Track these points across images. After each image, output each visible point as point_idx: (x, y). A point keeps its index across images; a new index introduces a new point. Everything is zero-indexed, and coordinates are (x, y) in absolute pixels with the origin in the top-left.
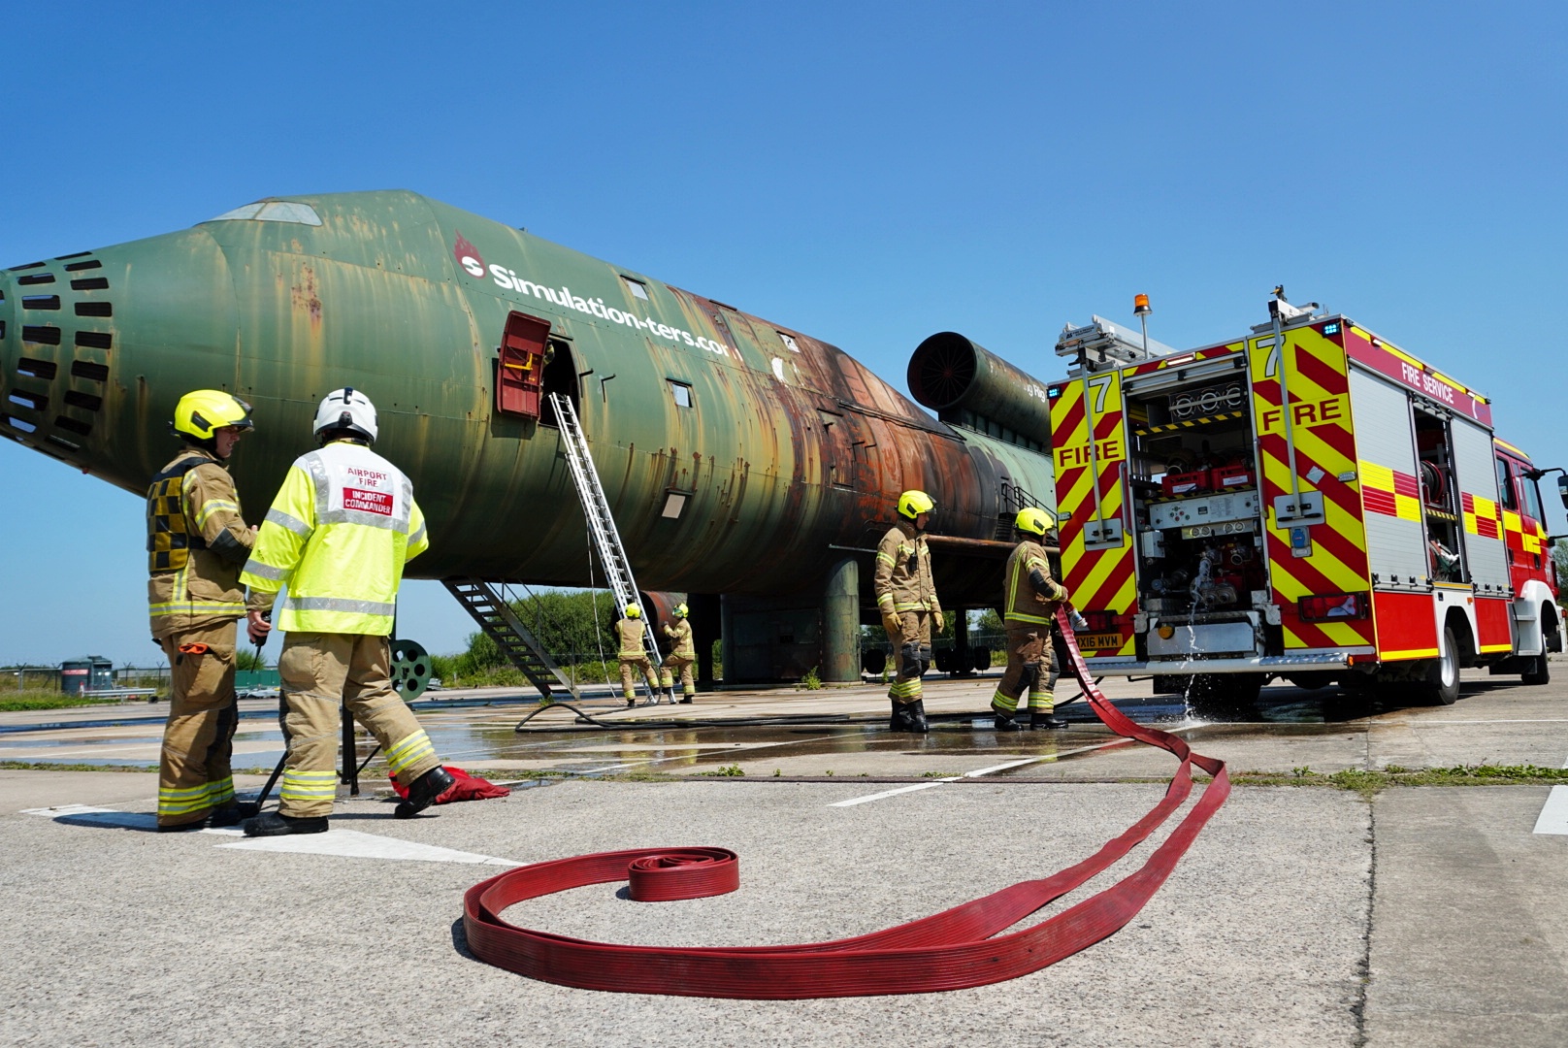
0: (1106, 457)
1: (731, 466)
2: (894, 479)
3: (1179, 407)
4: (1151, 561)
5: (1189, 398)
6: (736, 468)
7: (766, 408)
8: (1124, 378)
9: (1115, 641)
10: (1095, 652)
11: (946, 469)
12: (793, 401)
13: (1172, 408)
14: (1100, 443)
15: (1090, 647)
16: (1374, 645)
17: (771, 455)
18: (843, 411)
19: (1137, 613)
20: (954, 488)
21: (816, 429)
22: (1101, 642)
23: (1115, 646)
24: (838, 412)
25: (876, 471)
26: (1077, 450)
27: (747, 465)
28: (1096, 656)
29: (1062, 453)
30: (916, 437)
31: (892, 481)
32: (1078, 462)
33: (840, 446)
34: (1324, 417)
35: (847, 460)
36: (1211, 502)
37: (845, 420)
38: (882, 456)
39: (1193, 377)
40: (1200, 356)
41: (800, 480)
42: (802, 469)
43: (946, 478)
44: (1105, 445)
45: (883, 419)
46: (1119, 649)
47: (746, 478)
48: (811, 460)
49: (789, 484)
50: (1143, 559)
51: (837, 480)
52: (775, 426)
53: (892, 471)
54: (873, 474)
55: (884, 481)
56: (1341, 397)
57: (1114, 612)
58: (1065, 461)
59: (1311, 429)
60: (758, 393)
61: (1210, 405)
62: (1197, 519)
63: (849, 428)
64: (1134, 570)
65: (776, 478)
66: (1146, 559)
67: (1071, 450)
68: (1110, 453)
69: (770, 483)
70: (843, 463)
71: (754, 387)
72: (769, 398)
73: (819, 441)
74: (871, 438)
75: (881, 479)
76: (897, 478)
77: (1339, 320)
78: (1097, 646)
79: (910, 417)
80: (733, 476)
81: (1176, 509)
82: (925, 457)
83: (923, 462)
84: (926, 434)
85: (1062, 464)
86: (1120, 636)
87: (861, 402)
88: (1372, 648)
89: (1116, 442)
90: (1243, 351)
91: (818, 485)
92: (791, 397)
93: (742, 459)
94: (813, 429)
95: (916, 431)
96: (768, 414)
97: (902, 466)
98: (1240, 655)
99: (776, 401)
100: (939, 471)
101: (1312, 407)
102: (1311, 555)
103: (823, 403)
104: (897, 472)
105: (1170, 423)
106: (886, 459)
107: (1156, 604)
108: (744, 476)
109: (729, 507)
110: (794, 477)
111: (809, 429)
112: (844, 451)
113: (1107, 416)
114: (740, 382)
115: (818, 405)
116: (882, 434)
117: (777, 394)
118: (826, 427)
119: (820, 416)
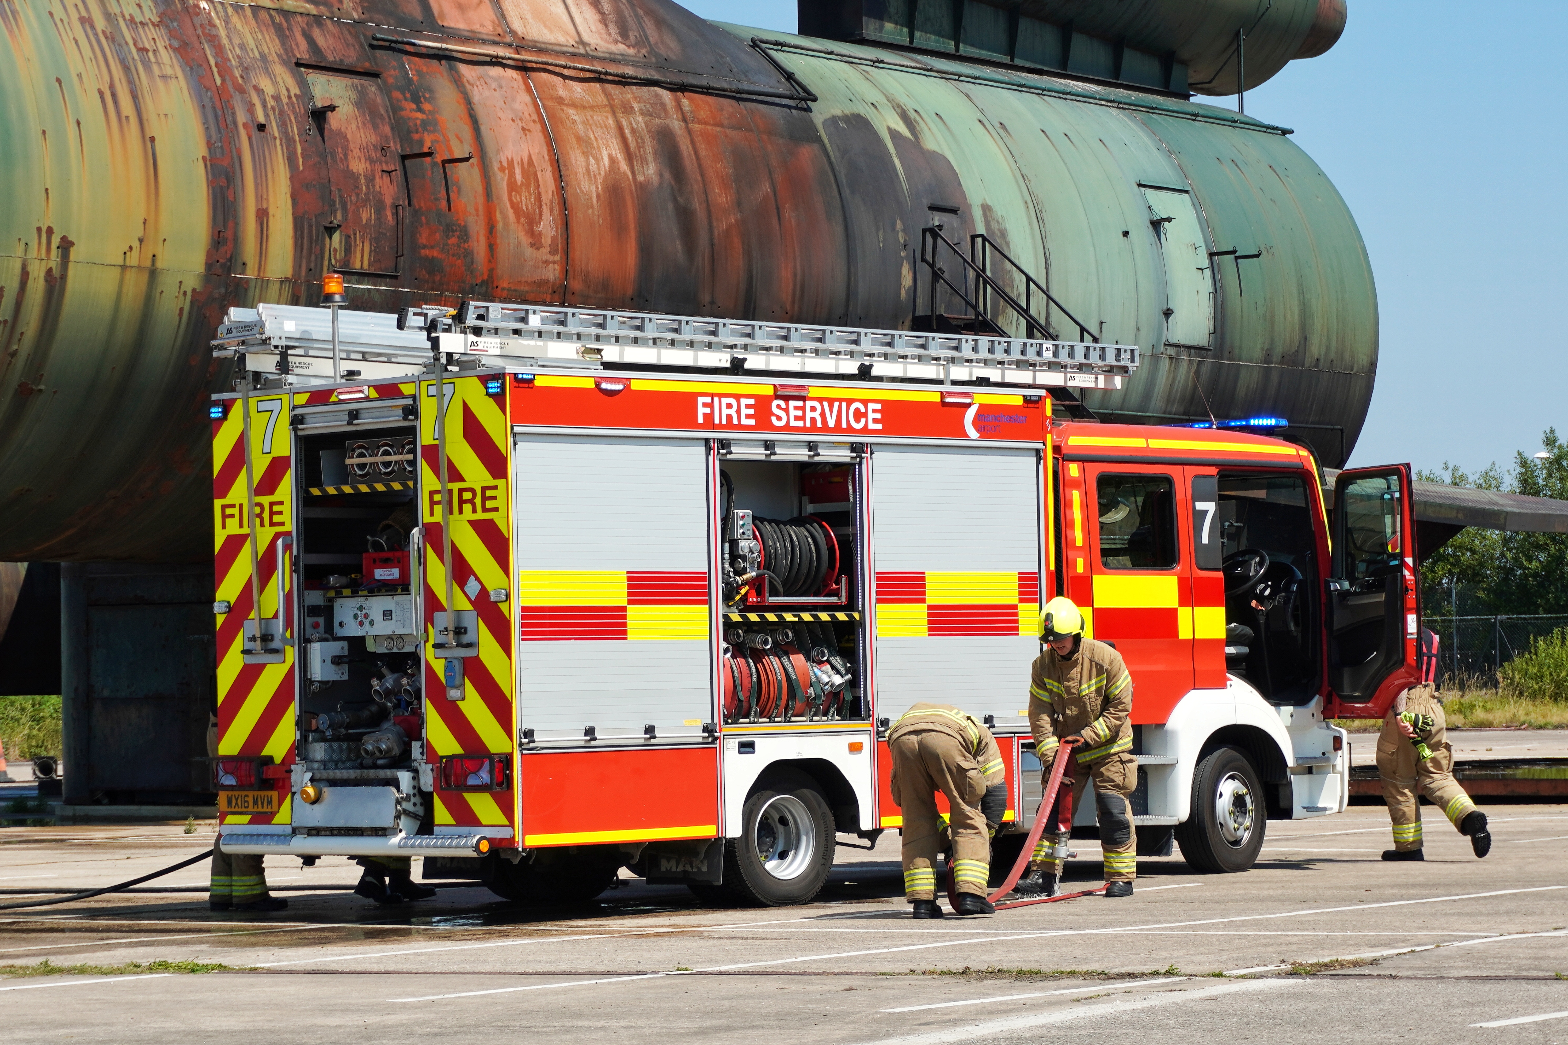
0: (272, 524)
1: (20, 252)
2: (536, 244)
3: (355, 461)
4: (316, 686)
5: (367, 449)
6: (33, 253)
7: (131, 82)
8: (294, 408)
9: (270, 802)
10: (248, 818)
11: (722, 198)
12: (219, 50)
13: (348, 461)
14: (265, 500)
15: (244, 810)
16: (512, 824)
17: (140, 211)
18: (387, 61)
19: (295, 764)
20: (748, 253)
21: (283, 125)
22: (255, 802)
23: (269, 810)
24: (367, 66)
25: (477, 228)
26: (241, 506)
27: (66, 245)
28: (250, 823)
29: (224, 507)
30: (628, 109)
31: (529, 252)
32: (241, 526)
33: (358, 166)
34: (485, 510)
35: (380, 208)
36: (397, 604)
37: (386, 90)
38: (501, 182)
39: (366, 423)
40: (374, 394)
41: (229, 271)
42: (237, 241)
43: (721, 226)
44: (271, 504)
45: (523, 68)
46: (273, 814)
47: (64, 277)
48: (262, 215)
49: (192, 282)
50: (306, 682)
51: (346, 262)
52: (154, 129)
53: (531, 221)
54: (465, 235)
55: (503, 251)
56: (500, 483)
57: (270, 759)
58: (227, 520)
59: (472, 523)
60: (110, 39)
61: (387, 464)
62: (383, 628)
63: (395, 109)
64: (294, 698)
65: (153, 273)
66: (311, 682)
67: (233, 506)
68: (276, 519)
69: (135, 285)
70: (367, 214)
71: (100, 23)
72: (143, 50)
73: (291, 160)
74: (466, 132)
75: (492, 247)
76: (547, 240)
77: (504, 375)
78: (250, 809)
79: (621, 48)
80: (25, 274)
81: (361, 608)
82: (650, 171)
83: (642, 187)
84: (666, 96)
85: (224, 527)
86: (275, 794)
87: (453, 20)
88: (510, 829)
89: (281, 503)
90: (414, 397)
91: (283, 282)
92: (214, 40)
93: (50, 231)
94: (274, 129)
95: (630, 93)
96: (135, 97)
97: (564, 204)
98: (381, 832)
99: (165, 56)
100: (697, 205)
101: (473, 491)
102: (464, 699)
103: (321, 41)
104: (548, 226)
105: (346, 483)
106: (512, 187)
107: (319, 751)
108: (56, 273)
109: (14, 354)
110: (209, 266)
111: (261, 127)
112: (370, 180)
113: (275, 460)
114: (59, 13)
115: (302, 52)
116: (506, 115)
117: (172, 34)
118: (320, 116)
119: (303, 84)
